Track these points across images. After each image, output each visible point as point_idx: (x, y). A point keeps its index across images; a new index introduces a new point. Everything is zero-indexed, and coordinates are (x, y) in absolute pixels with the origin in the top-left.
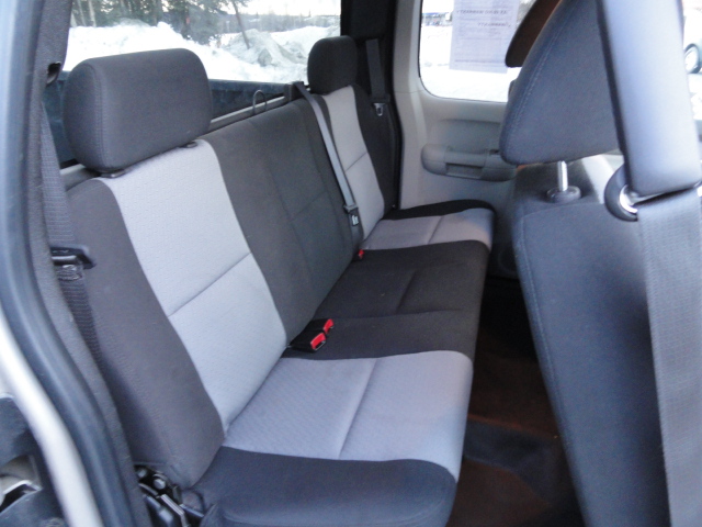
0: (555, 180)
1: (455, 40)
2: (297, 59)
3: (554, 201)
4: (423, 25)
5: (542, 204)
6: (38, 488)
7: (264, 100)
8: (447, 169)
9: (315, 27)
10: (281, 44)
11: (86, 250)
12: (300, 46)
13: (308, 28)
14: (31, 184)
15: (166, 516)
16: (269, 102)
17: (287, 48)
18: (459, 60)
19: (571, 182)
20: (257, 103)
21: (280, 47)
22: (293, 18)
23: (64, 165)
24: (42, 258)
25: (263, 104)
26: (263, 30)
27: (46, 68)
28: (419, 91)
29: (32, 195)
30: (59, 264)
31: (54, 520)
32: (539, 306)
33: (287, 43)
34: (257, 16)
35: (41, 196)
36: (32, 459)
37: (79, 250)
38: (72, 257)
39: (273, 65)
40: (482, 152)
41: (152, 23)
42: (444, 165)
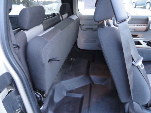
0: (104, 25)
1: (85, 3)
2: (52, 10)
3: (104, 28)
4: (78, 1)
5: (102, 28)
6: (14, 90)
7: (48, 17)
8: (86, 29)
9: (55, 3)
10: (48, 7)
11: (19, 45)
12: (52, 8)
13: (53, 4)
14: (8, 31)
15: (38, 96)
16: (49, 17)
17: (49, 8)
18: (86, 7)
19: (107, 24)
20: (47, 17)
21: (48, 8)
22: (50, 2)
23: (13, 29)
24: (11, 46)
25: (48, 18)
26: (43, 5)
27: (9, 9)
28: (79, 14)
29: (9, 34)
30: (14, 47)
31: (18, 96)
32: (103, 45)
33: (49, 7)
34: (42, 2)
35: (10, 34)
36: (13, 84)
37: (18, 45)
38: (16, 46)
39: (47, 12)
40: (92, 25)
41: (18, 4)
42: (85, 28)
